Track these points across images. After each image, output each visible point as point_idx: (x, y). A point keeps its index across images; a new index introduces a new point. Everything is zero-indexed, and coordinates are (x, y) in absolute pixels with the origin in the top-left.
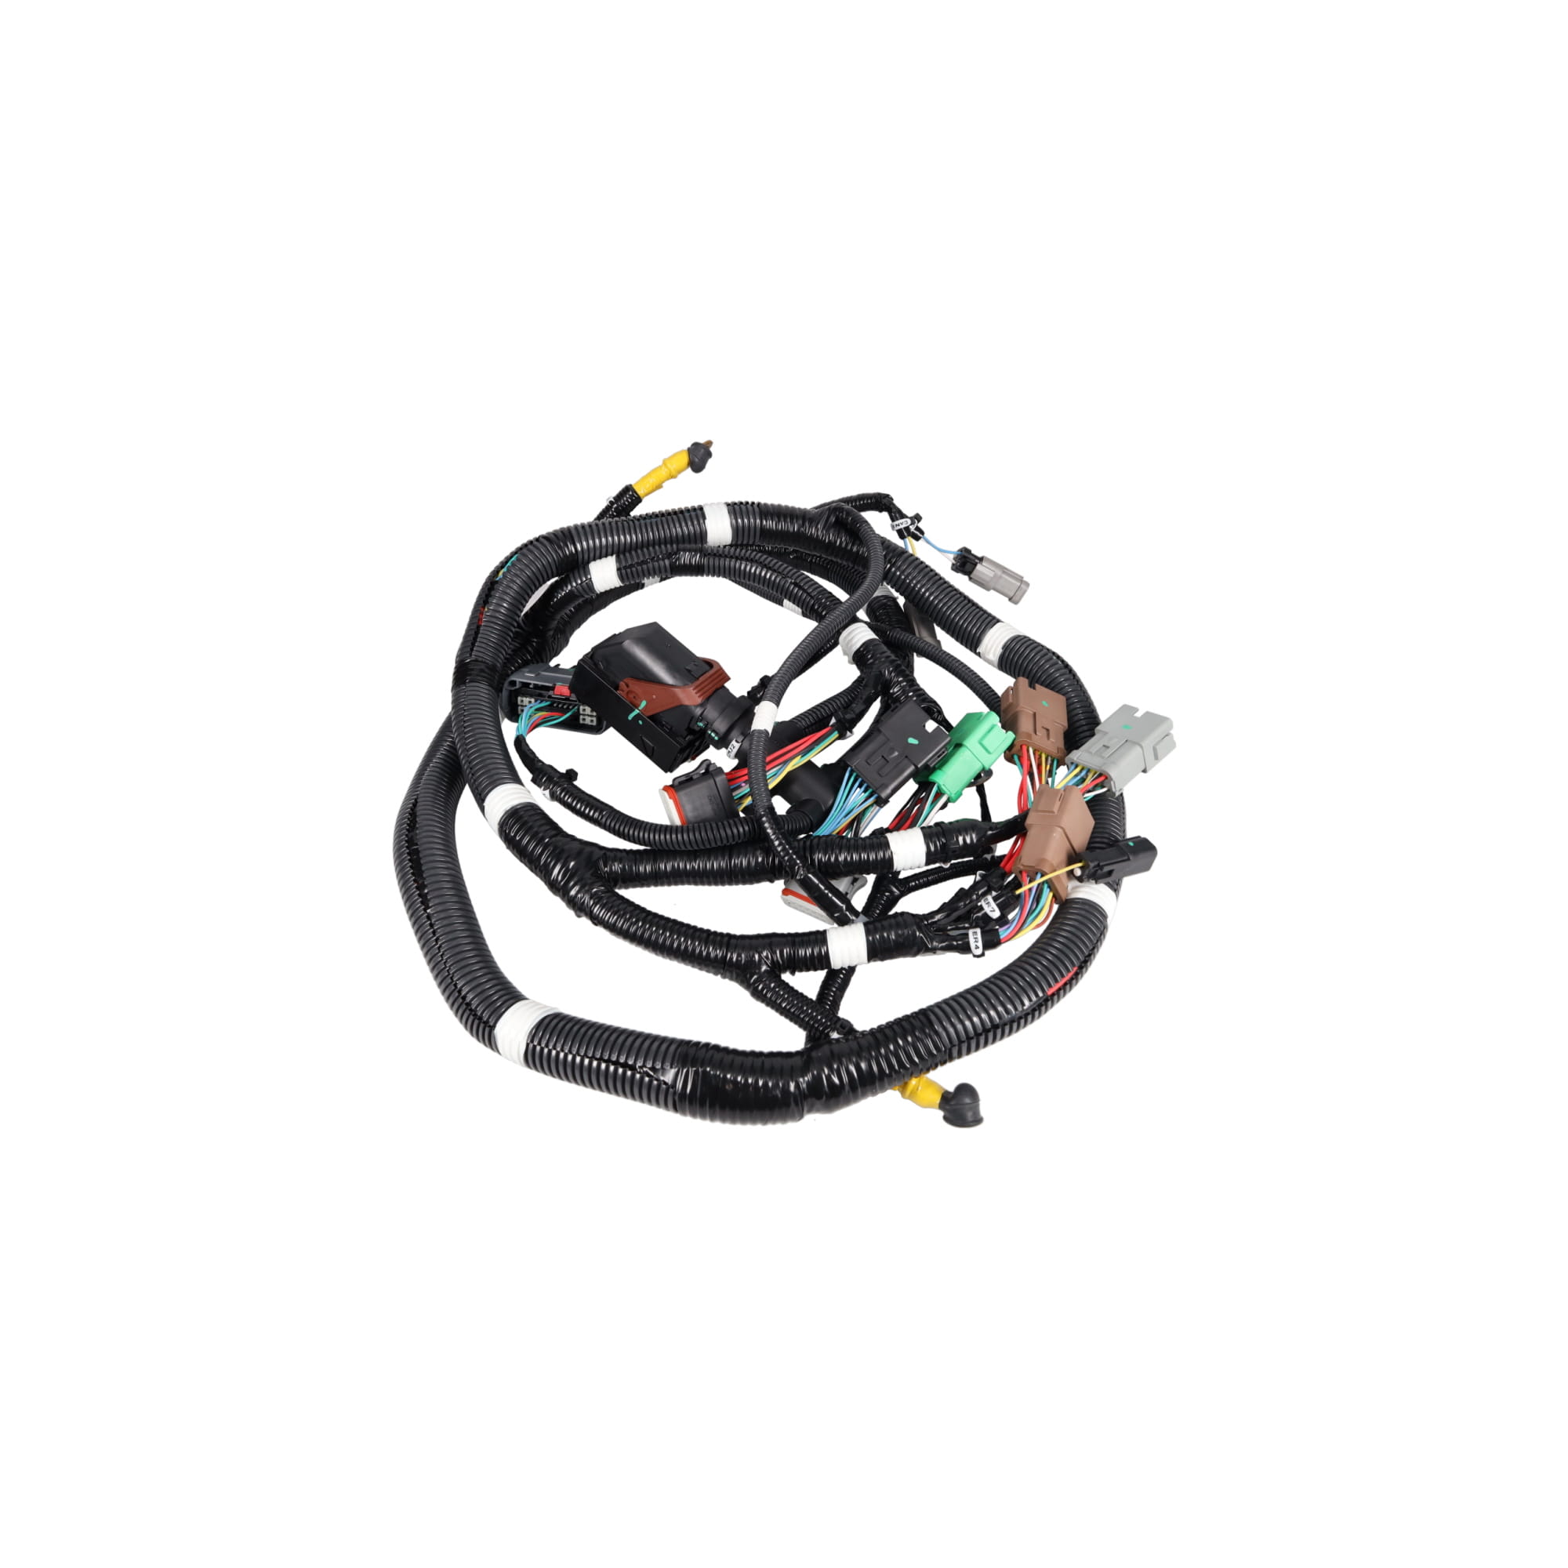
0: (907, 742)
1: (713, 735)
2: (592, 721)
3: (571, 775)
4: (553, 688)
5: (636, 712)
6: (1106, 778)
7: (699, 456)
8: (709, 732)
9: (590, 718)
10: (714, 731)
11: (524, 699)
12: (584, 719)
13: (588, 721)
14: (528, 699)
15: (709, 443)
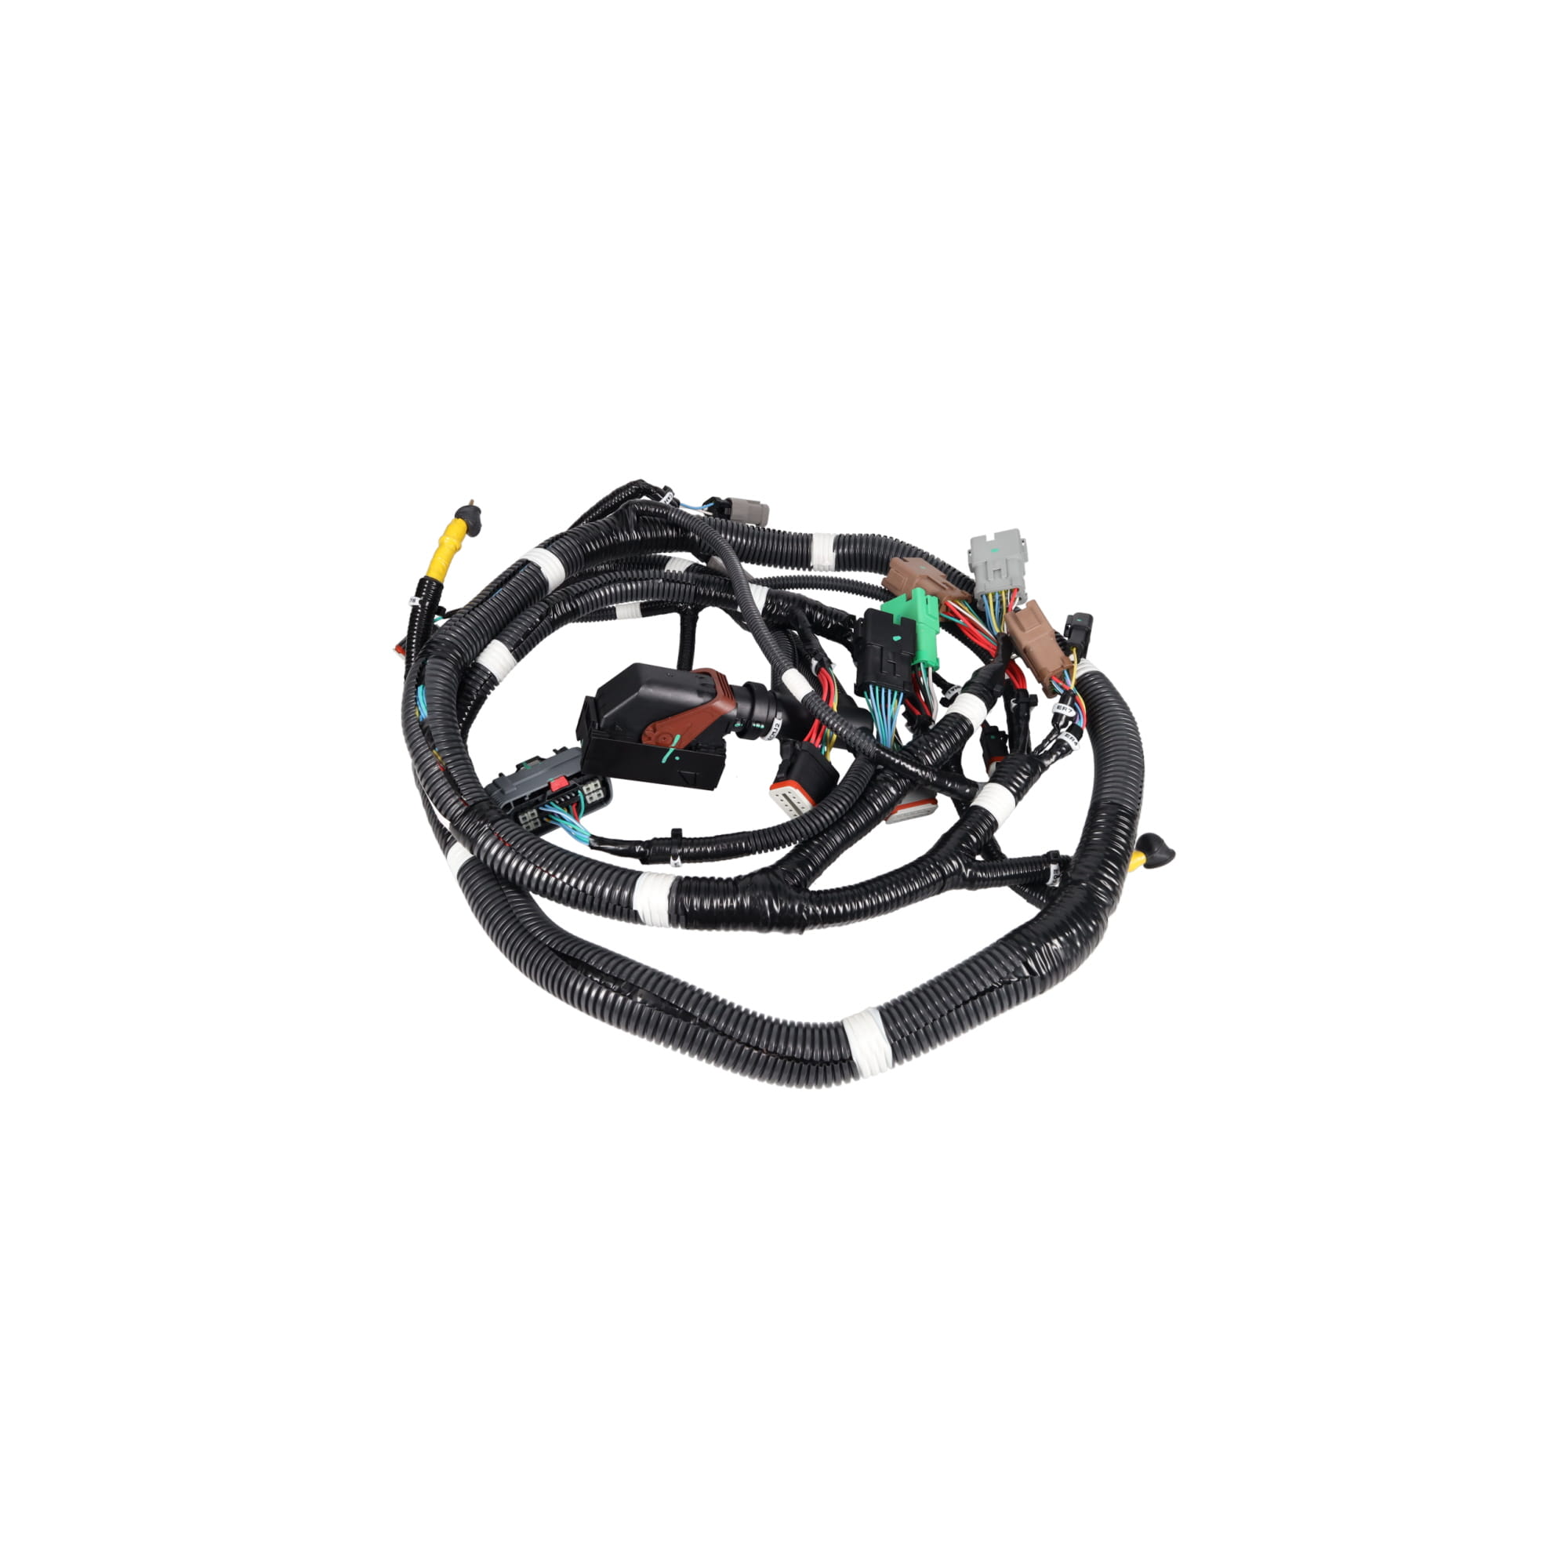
0: (893, 641)
1: (758, 725)
2: (599, 795)
3: (677, 833)
4: (549, 787)
5: (671, 750)
6: (1018, 590)
7: (470, 518)
8: (754, 725)
9: (596, 794)
10: (756, 722)
11: (526, 815)
12: (591, 798)
13: (595, 797)
14: (529, 813)
15: (472, 501)
